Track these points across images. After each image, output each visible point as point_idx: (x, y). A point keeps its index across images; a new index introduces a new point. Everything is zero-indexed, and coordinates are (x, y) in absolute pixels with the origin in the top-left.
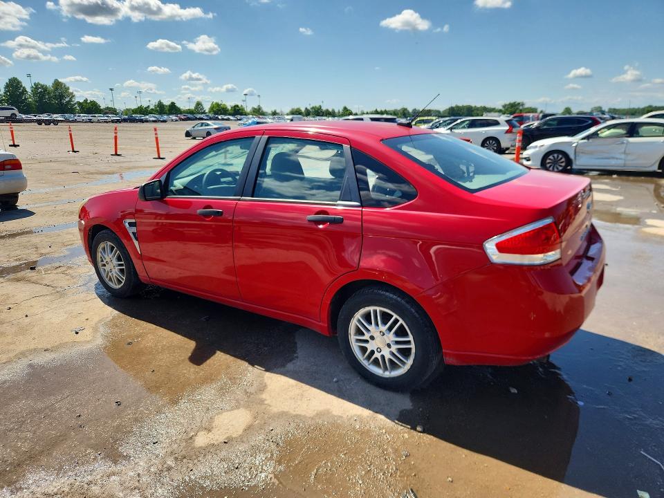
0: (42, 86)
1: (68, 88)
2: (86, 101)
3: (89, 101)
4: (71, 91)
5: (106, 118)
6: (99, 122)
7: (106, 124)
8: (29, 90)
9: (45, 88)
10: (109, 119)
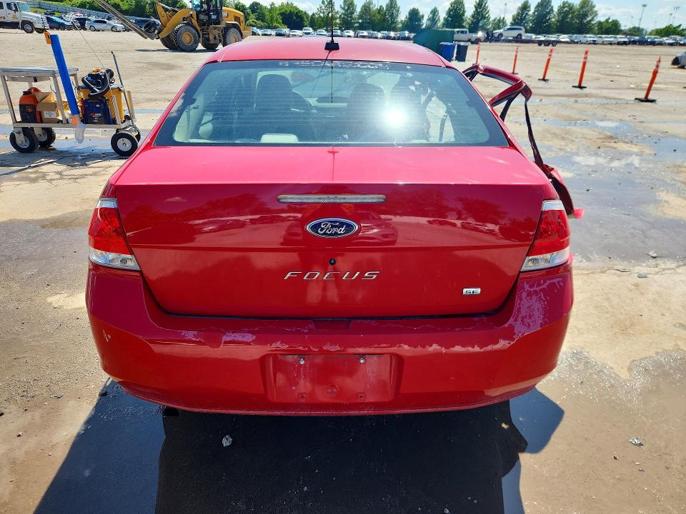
0: (569, 5)
1: (594, 7)
2: (607, 20)
3: (610, 20)
4: (595, 9)
5: (612, 39)
6: (603, 43)
7: (609, 47)
8: (556, 9)
9: (571, 7)
10: (616, 41)
